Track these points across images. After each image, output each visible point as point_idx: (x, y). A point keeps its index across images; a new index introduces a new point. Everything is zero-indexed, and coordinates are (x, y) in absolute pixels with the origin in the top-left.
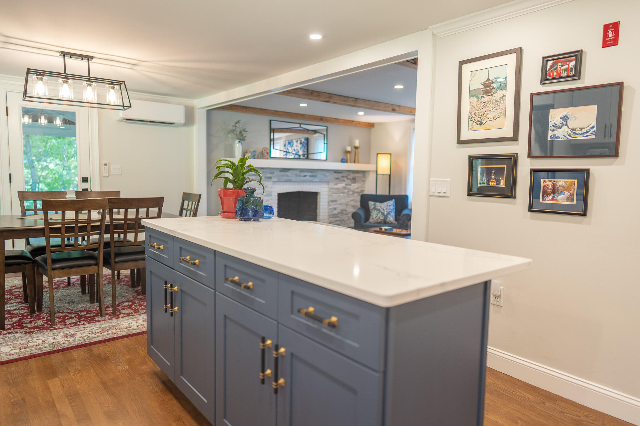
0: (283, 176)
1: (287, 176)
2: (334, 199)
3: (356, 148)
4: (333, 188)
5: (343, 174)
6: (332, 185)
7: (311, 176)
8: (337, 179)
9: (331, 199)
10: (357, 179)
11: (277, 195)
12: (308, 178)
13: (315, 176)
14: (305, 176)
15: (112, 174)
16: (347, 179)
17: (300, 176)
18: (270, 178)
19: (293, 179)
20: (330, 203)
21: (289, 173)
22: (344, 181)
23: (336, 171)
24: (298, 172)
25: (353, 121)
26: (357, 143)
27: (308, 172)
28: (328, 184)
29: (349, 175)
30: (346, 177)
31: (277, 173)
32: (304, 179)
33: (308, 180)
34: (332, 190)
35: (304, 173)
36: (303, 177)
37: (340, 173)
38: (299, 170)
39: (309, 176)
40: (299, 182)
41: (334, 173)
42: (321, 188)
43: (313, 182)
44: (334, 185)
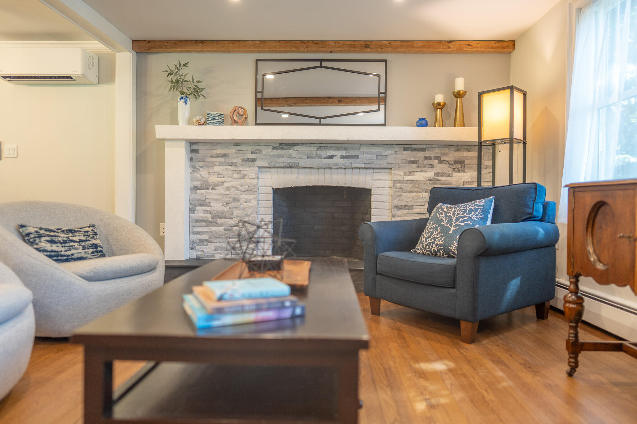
0: (281, 156)
1: (290, 156)
2: (404, 203)
3: (458, 95)
4: (400, 181)
5: (427, 153)
6: (399, 175)
7: (343, 157)
8: (413, 162)
9: (397, 202)
10: (467, 162)
11: (271, 191)
12: (336, 160)
13: (357, 157)
14: (331, 157)
15: (5, 156)
16: (440, 162)
17: (320, 157)
18: (254, 160)
19: (302, 164)
20: (395, 211)
21: (294, 152)
22: (432, 166)
23: (408, 147)
24: (313, 150)
25: (450, 42)
26: (460, 85)
27: (337, 149)
28: (390, 173)
29: (445, 154)
30: (436, 158)
31: (268, 151)
32: (329, 163)
33: (338, 164)
34: (399, 185)
35: (327, 151)
36: (326, 158)
37: (421, 151)
38: (316, 145)
39: (339, 157)
40: (318, 169)
41: (404, 151)
42: (373, 181)
43: (352, 168)
44: (405, 174)
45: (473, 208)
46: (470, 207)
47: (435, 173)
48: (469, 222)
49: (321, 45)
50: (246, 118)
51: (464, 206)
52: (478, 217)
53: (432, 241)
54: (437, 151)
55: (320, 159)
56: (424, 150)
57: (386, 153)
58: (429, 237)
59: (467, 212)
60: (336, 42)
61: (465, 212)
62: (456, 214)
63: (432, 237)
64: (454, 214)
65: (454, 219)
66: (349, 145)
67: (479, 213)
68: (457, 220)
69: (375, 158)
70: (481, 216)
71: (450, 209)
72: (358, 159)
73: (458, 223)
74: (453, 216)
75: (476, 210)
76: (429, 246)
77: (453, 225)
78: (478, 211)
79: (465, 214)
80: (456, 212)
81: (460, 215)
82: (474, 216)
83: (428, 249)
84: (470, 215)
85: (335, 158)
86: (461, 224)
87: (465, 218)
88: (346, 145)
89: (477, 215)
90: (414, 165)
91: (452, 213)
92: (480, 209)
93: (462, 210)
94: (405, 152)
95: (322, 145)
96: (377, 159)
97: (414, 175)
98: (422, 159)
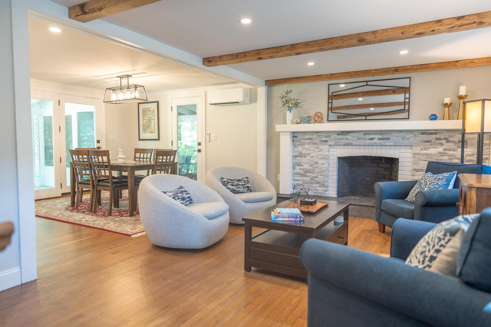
0: (342, 139)
1: (347, 139)
2: (420, 168)
3: (461, 97)
4: (418, 154)
5: (438, 136)
6: (417, 150)
7: (379, 139)
8: (427, 142)
9: (415, 167)
10: (469, 141)
11: (336, 159)
12: (375, 141)
13: (389, 139)
14: (372, 139)
15: (211, 140)
16: (448, 141)
18: (326, 141)
19: (354, 143)
20: (414, 172)
21: (349, 136)
22: (442, 144)
23: (424, 132)
24: (361, 135)
26: (463, 91)
27: (376, 134)
28: (412, 148)
29: (451, 136)
30: (445, 139)
31: (334, 136)
32: (371, 143)
33: (376, 143)
34: (417, 156)
35: (370, 136)
36: (369, 140)
37: (433, 135)
38: (363, 132)
39: (377, 139)
40: (364, 146)
41: (421, 134)
42: (400, 153)
43: (386, 146)
44: (422, 149)
45: (440, 178)
46: (439, 177)
47: (444, 149)
48: (436, 186)
49: (366, 73)
50: (322, 118)
51: (436, 176)
52: (443, 183)
53: (414, 195)
54: (446, 134)
55: (365, 140)
56: (436, 134)
57: (408, 137)
58: (413, 193)
59: (437, 180)
60: (376, 70)
61: (435, 180)
62: (430, 181)
63: (414, 193)
64: (429, 181)
65: (428, 184)
66: (383, 132)
67: (444, 181)
68: (430, 184)
69: (401, 139)
70: (445, 183)
71: (428, 178)
72: (390, 140)
73: (430, 186)
74: (428, 182)
75: (442, 179)
76: (413, 198)
77: (427, 187)
78: (444, 180)
79: (435, 181)
80: (430, 180)
81: (432, 181)
82: (440, 182)
83: (412, 199)
84: (438, 182)
85: (374, 139)
86: (432, 187)
87: (434, 184)
88: (382, 132)
89: (442, 182)
90: (428, 144)
91: (428, 180)
92: (445, 178)
93: (434, 178)
94: (422, 136)
95: (366, 133)
96: (402, 140)
97: (428, 150)
98: (434, 139)
